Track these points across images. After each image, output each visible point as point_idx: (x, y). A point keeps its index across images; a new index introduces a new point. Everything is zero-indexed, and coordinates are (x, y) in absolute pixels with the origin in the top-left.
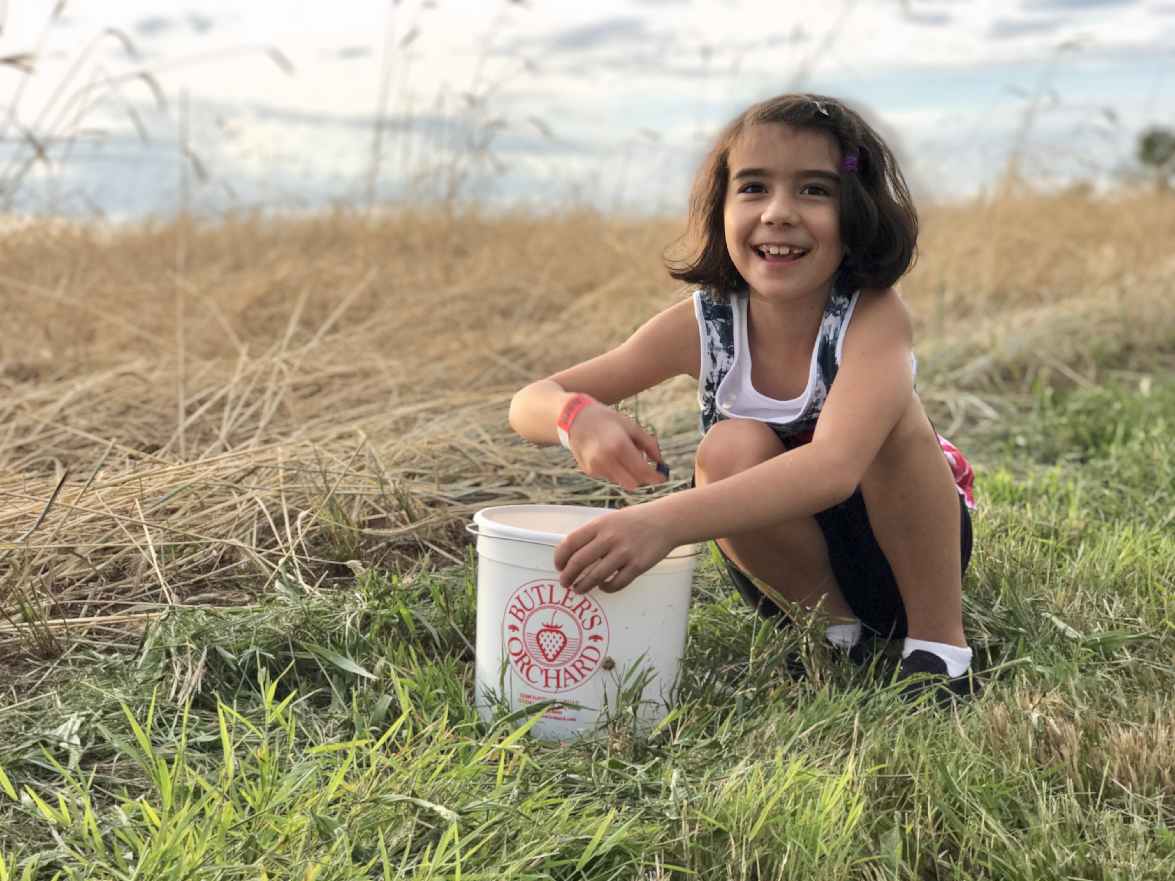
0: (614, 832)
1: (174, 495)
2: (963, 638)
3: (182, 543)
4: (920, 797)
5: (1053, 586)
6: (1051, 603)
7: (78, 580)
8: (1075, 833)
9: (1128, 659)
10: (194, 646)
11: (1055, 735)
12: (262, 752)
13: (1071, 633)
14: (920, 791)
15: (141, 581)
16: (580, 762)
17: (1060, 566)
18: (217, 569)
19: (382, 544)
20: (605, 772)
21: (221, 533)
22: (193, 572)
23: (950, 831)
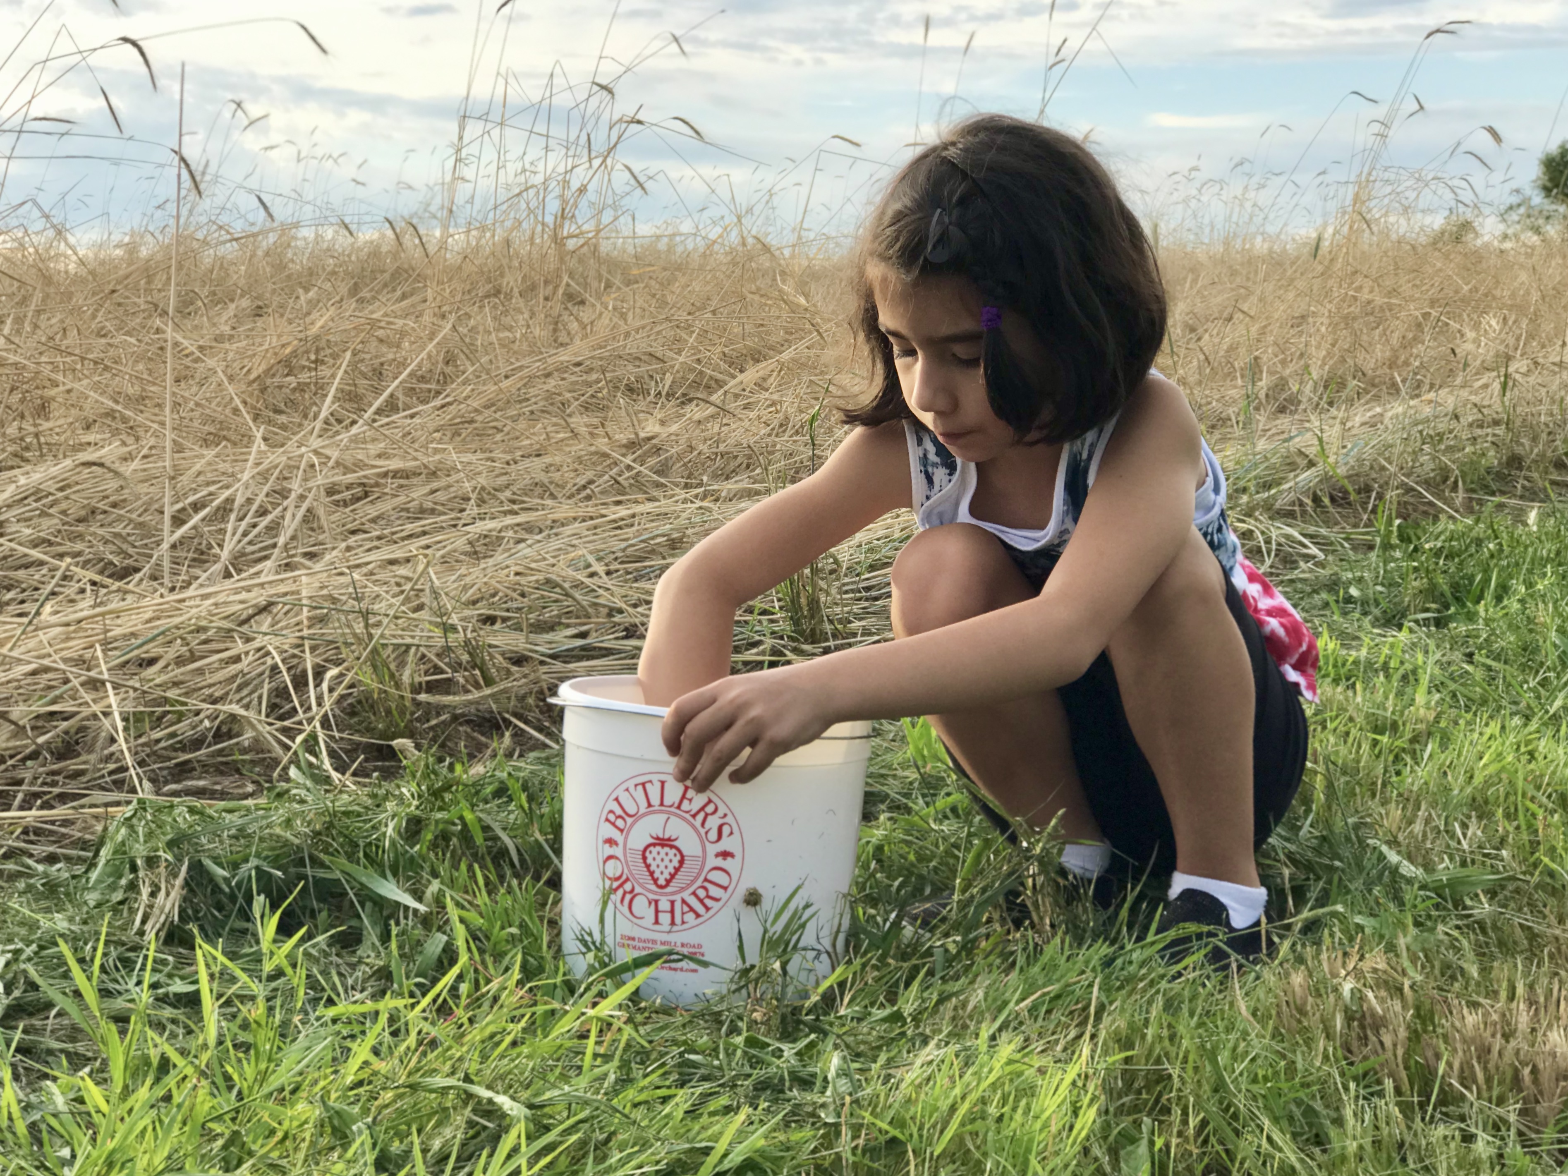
0: (747, 1138)
1: (153, 639)
2: (1253, 872)
3: (161, 709)
4: (1179, 1098)
5: (1384, 803)
6: (1381, 826)
7: (12, 757)
8: (1394, 1155)
9: (1484, 908)
10: (170, 858)
11: (1373, 1014)
12: (257, 1011)
13: (1408, 869)
14: (1180, 1090)
15: (101, 761)
16: (705, 1038)
17: (1398, 773)
18: (209, 746)
19: (445, 717)
20: (739, 1053)
21: (217, 694)
22: (176, 750)
23: (1219, 1148)
